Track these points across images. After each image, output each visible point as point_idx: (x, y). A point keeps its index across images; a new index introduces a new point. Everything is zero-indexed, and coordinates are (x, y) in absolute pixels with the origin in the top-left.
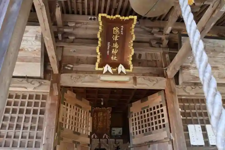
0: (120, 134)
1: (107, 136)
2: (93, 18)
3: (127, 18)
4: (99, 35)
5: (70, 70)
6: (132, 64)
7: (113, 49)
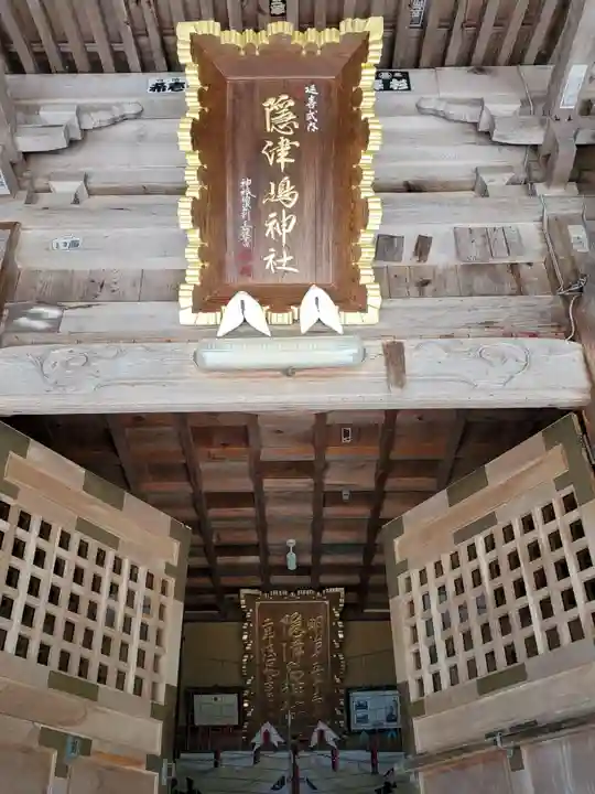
0: (395, 720)
1: (330, 736)
2: (168, 79)
3: (329, 36)
4: (187, 136)
5: (48, 330)
6: (376, 281)
7: (273, 215)
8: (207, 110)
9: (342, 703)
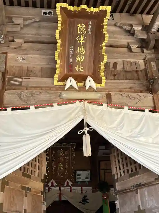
0: (88, 179)
1: (70, 183)
2: (48, 12)
3: (96, 10)
4: (58, 35)
5: (18, 85)
6: (104, 76)
7: (78, 56)
8: (63, 27)
9: (74, 174)
